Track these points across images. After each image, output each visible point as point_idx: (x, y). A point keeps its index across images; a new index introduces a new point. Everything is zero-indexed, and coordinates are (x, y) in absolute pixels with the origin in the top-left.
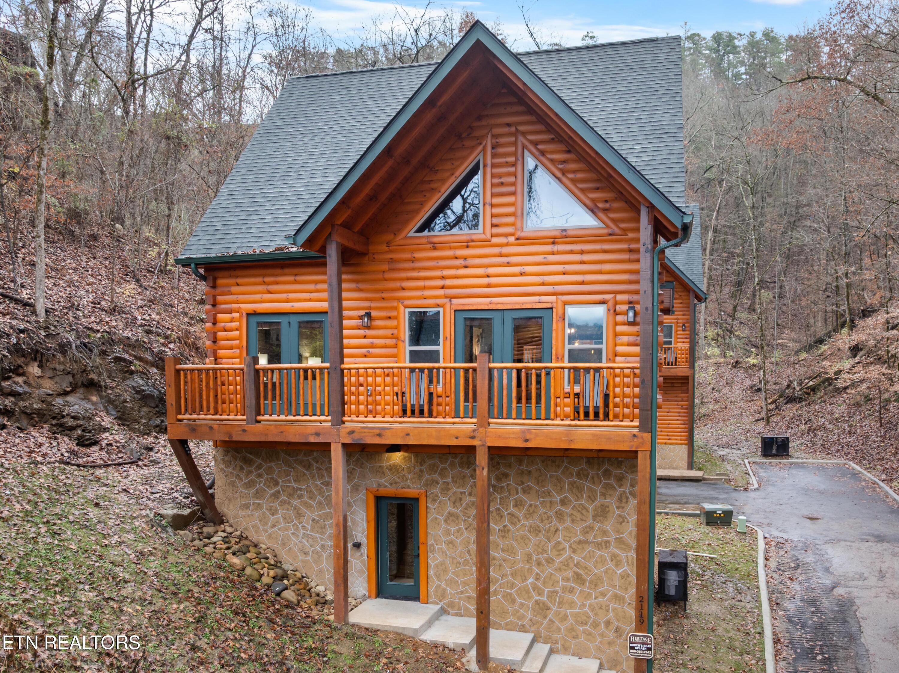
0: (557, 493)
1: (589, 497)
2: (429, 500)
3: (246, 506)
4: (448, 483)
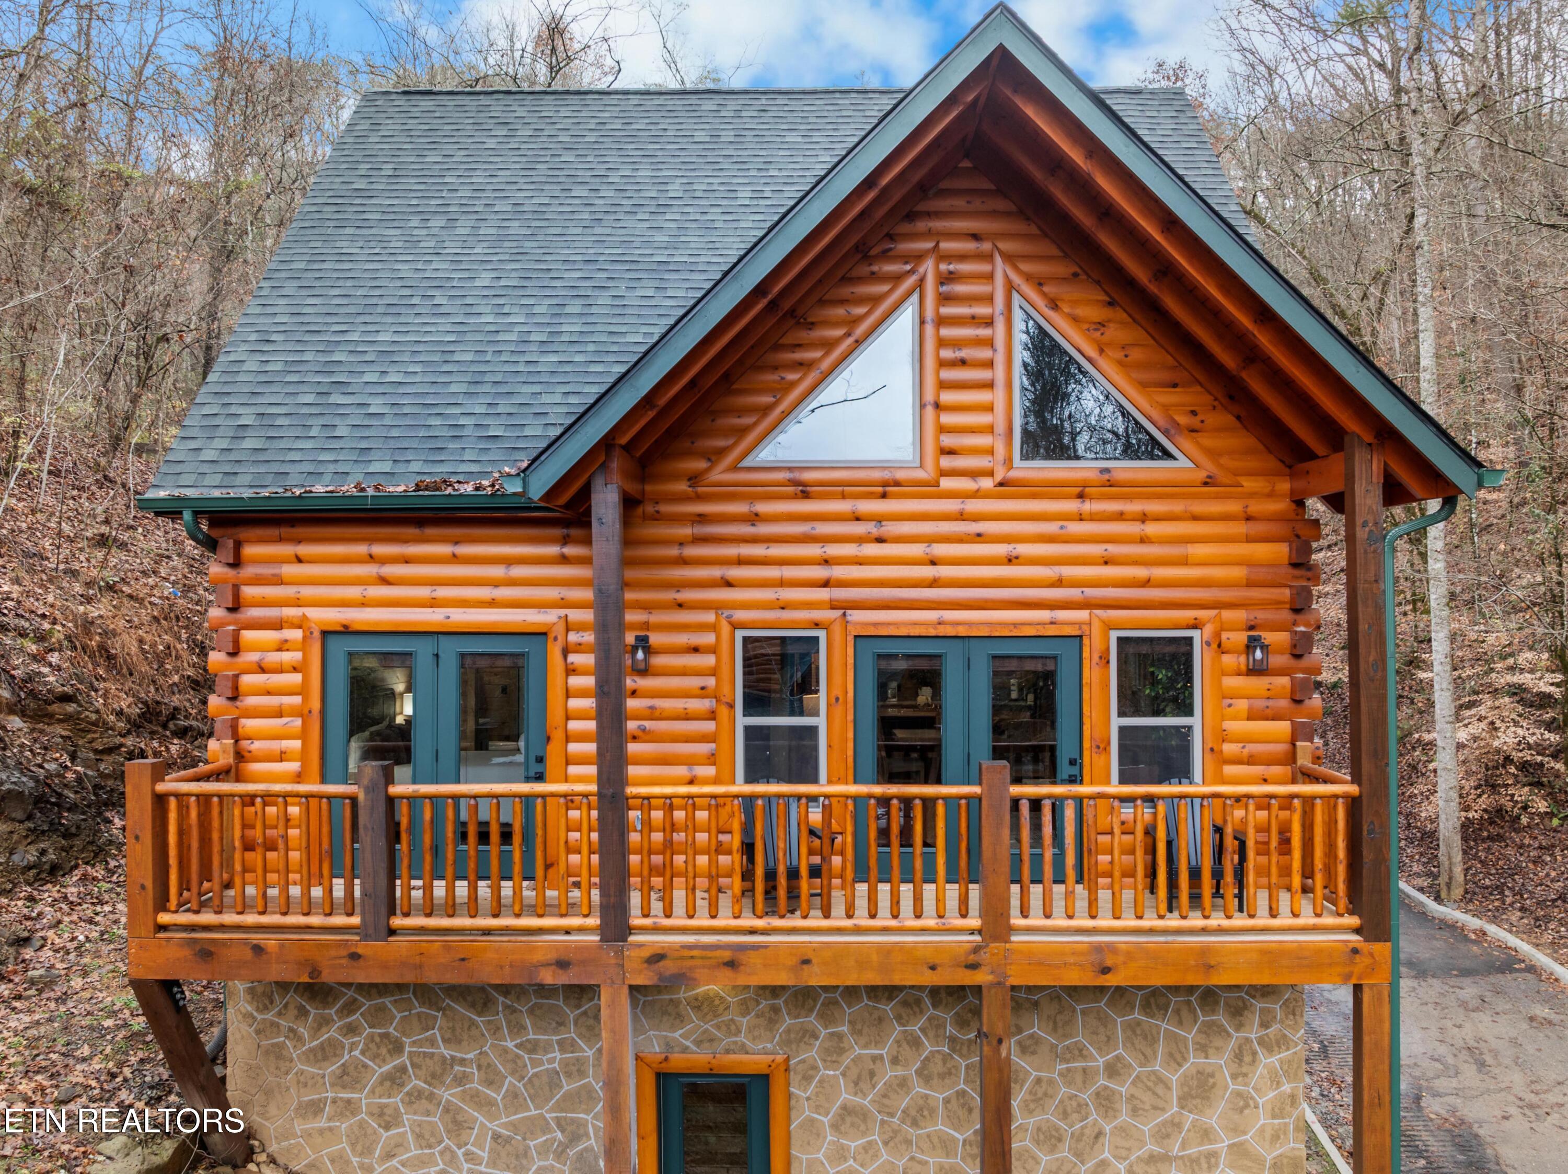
0: (1100, 1050)
1: (1171, 1055)
2: (794, 1078)
3: (315, 1108)
4: (840, 1037)
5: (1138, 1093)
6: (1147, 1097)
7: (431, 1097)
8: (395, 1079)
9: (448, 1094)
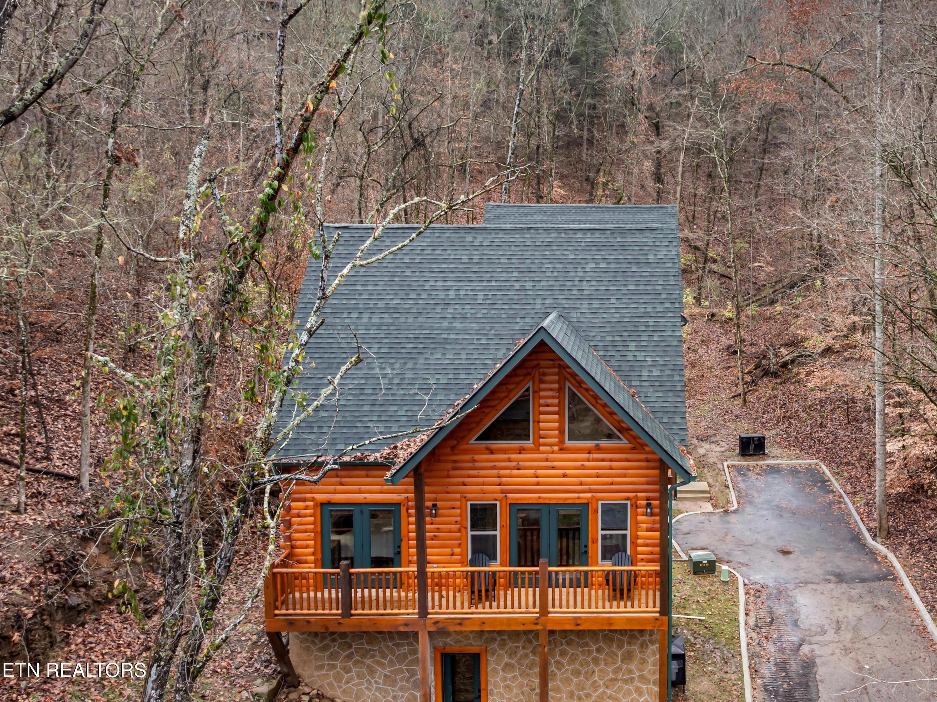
0: (594, 645)
1: (618, 646)
2: (489, 654)
3: (321, 667)
5: (607, 658)
6: (610, 660)
7: (362, 662)
8: (349, 657)
9: (368, 661)
